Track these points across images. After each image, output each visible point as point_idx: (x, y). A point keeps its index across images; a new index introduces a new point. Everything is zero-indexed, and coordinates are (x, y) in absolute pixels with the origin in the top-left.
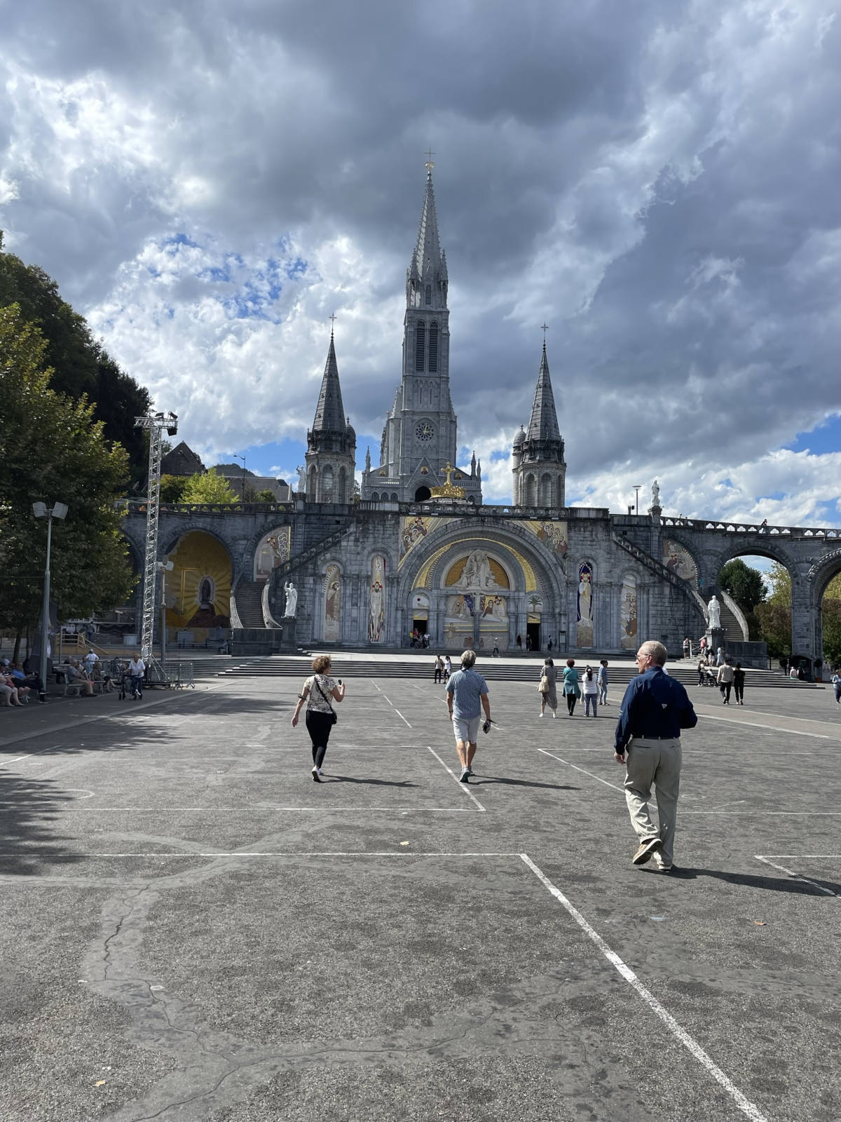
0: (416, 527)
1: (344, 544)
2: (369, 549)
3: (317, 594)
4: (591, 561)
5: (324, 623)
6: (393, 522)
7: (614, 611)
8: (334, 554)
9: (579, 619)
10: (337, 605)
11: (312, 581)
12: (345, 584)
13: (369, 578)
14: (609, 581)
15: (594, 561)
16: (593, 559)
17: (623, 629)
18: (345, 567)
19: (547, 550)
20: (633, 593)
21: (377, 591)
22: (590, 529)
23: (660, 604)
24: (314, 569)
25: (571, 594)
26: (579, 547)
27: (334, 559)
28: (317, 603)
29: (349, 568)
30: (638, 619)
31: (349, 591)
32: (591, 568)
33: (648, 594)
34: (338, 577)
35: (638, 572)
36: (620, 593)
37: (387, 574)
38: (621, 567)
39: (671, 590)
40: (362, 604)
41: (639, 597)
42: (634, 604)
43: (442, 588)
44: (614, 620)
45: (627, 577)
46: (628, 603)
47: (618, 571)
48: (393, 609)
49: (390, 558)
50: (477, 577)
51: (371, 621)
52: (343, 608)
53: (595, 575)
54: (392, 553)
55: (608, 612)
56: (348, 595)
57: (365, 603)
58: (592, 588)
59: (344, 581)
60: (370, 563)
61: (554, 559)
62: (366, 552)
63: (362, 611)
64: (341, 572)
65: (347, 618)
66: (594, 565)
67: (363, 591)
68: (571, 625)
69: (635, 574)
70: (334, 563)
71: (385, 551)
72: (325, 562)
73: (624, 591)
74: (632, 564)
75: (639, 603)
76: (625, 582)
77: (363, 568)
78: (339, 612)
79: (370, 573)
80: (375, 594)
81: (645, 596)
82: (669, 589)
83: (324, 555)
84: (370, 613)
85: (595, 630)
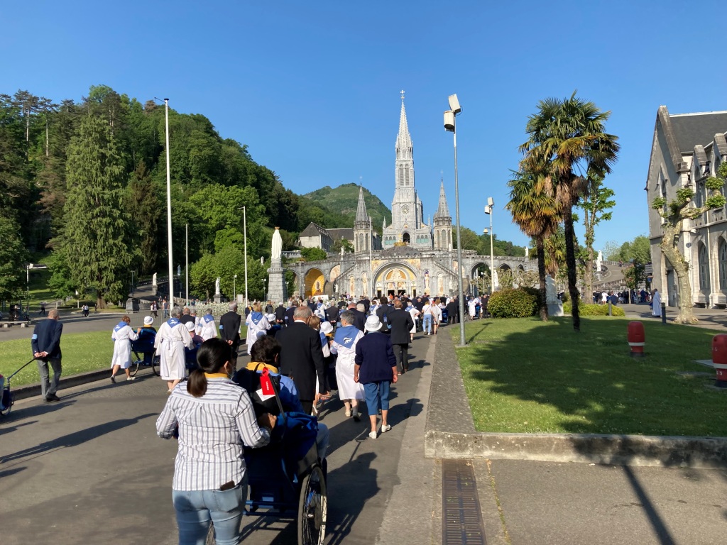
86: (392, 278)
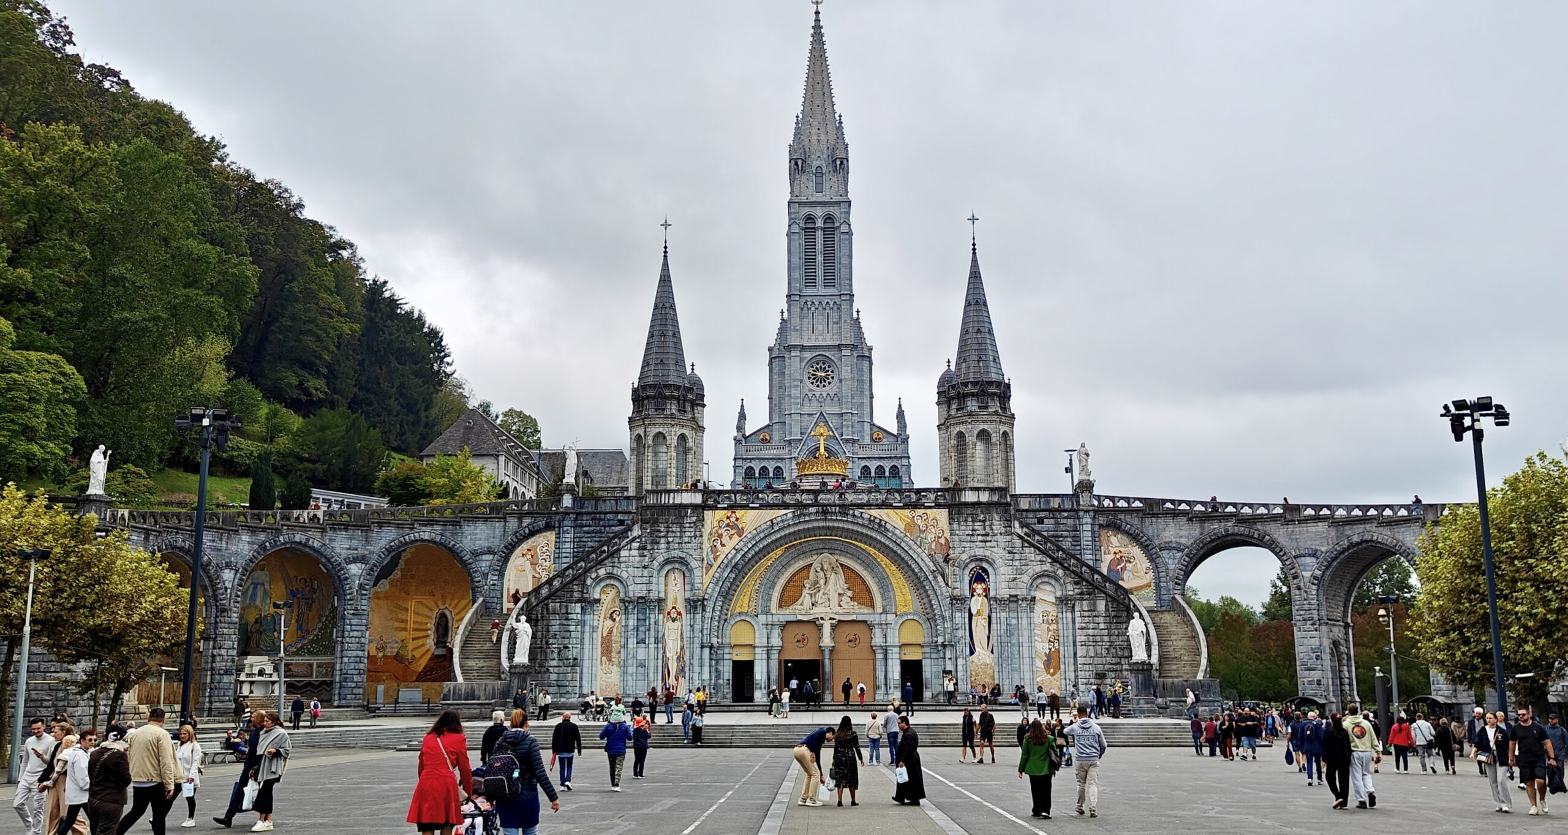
0: (728, 525)
1: (624, 553)
2: (661, 559)
3: (587, 628)
4: (985, 565)
5: (599, 671)
6: (694, 519)
7: (1024, 639)
8: (609, 570)
9: (972, 653)
10: (616, 642)
11: (579, 610)
12: (626, 612)
13: (660, 601)
14: (1013, 593)
15: (991, 564)
16: (987, 561)
17: (1040, 664)
18: (626, 587)
19: (919, 550)
20: (1052, 610)
21: (673, 621)
22: (981, 517)
23: (1091, 626)
24: (582, 592)
25: (958, 614)
26: (968, 545)
27: (610, 576)
28: (587, 641)
29: (631, 588)
30: (1062, 649)
31: (632, 622)
32: (988, 574)
33: (1073, 611)
34: (617, 601)
35: (1057, 579)
36: (1032, 610)
37: (688, 595)
38: (1031, 572)
39: (1106, 605)
40: (652, 640)
41: (1060, 615)
42: (1053, 627)
43: (773, 611)
44: (1025, 651)
45: (1041, 586)
46: (1045, 626)
47: (1026, 578)
48: (697, 645)
49: (691, 571)
50: (824, 594)
51: (665, 666)
52: (625, 646)
53: (992, 586)
54: (694, 564)
55: (1014, 641)
56: (631, 628)
57: (656, 638)
58: (990, 605)
59: (626, 607)
60: (662, 580)
61: (931, 564)
62: (656, 563)
63: (652, 651)
64: (622, 595)
65: (630, 662)
66: (990, 570)
67: (652, 620)
68: (960, 661)
69: (1053, 582)
70: (612, 582)
71: (683, 562)
72: (598, 580)
73: (1039, 608)
74: (1047, 567)
75: (1060, 626)
76: (1038, 595)
77: (653, 587)
78: (619, 652)
79: (662, 595)
80: (670, 624)
81: (1069, 615)
82: (1103, 603)
83: (596, 571)
84: (664, 652)
85: (996, 669)
86: (806, 599)
